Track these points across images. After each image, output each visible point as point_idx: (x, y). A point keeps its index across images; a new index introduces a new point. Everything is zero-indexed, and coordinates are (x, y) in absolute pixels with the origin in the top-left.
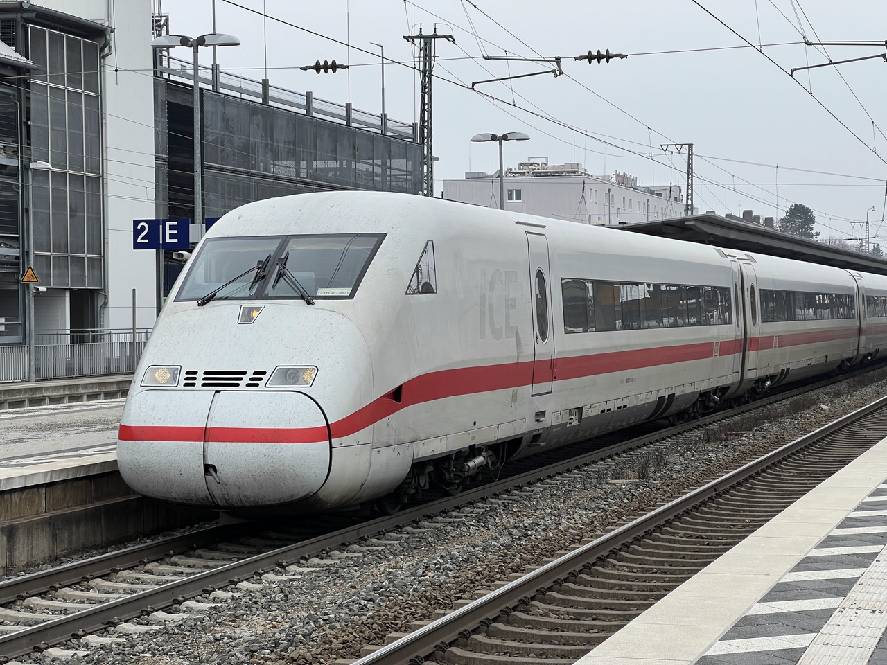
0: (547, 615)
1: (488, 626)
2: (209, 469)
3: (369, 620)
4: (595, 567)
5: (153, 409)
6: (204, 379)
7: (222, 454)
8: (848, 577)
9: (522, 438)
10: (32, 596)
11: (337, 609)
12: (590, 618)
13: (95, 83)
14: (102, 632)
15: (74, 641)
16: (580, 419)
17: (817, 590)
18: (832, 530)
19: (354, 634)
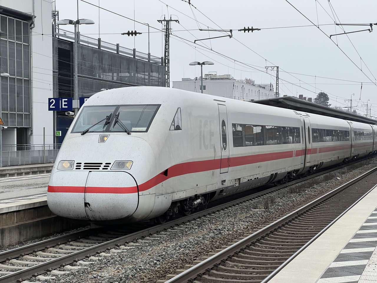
0: (233, 267)
1: (209, 272)
2: (86, 204)
3: (158, 269)
4: (251, 247)
5: (62, 179)
6: (84, 166)
7: (92, 198)
8: (369, 251)
9: (216, 191)
10: (13, 259)
11: (144, 264)
12: (252, 268)
13: (28, 40)
14: (45, 274)
15: (34, 278)
16: (240, 183)
17: (357, 257)
18: (357, 231)
19: (153, 275)
